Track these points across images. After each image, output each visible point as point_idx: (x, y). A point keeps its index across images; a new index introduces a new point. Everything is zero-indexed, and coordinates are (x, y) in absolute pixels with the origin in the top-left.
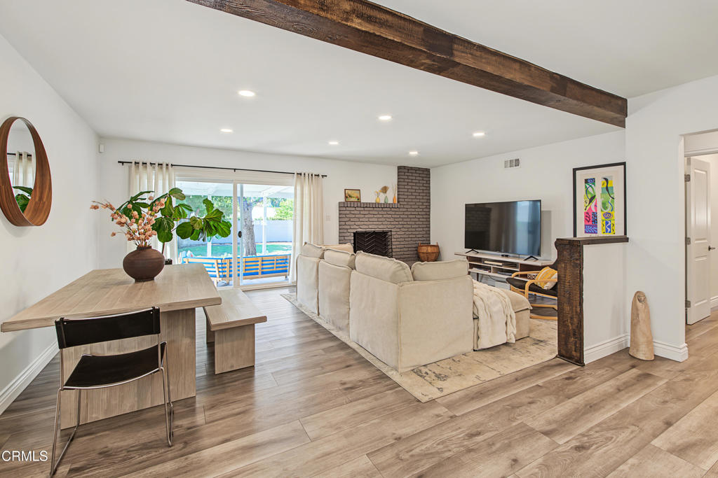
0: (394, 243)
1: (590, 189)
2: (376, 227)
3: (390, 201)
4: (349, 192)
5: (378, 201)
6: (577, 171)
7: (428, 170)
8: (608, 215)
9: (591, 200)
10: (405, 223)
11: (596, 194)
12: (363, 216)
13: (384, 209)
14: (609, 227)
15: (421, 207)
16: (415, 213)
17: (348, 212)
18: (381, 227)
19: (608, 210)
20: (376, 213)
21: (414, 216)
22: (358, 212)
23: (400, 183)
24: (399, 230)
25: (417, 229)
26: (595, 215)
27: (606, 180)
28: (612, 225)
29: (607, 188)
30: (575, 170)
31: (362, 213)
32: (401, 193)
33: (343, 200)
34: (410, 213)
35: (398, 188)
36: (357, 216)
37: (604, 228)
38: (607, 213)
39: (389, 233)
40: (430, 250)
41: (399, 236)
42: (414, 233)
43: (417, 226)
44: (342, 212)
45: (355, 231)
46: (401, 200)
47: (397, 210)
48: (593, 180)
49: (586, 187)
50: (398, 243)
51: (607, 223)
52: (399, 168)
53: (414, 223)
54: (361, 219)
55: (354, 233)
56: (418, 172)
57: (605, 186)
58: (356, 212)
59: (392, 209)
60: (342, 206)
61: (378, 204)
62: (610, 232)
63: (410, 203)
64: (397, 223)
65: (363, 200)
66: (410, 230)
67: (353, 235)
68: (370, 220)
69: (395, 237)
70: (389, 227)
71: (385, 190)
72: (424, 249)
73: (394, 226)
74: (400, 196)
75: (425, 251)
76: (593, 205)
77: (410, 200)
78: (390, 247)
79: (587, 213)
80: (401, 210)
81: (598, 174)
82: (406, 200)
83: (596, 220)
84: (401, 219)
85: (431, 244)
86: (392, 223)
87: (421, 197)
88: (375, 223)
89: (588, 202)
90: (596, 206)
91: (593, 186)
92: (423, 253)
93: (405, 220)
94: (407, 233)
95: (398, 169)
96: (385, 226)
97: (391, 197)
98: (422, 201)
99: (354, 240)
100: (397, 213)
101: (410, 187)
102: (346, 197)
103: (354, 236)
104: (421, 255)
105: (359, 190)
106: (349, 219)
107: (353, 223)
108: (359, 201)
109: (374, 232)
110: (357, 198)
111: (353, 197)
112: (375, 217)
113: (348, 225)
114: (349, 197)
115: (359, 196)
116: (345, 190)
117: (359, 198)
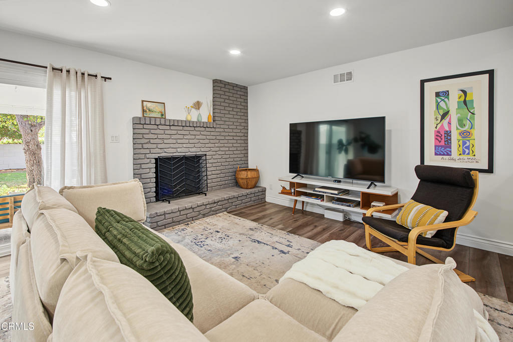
0: (209, 169)
1: (442, 104)
2: (187, 150)
3: (205, 119)
4: (149, 105)
5: (189, 119)
6: (426, 84)
7: (246, 88)
8: (466, 135)
9: (443, 117)
10: (222, 145)
11: (450, 109)
12: (169, 137)
13: (196, 129)
14: (468, 148)
15: (238, 127)
16: (232, 134)
17: (147, 131)
18: (194, 150)
19: (466, 128)
20: (187, 133)
21: (232, 138)
22: (162, 132)
23: (216, 99)
24: (214, 153)
25: (235, 152)
26: (448, 134)
27: (464, 92)
28: (471, 146)
29: (465, 102)
30: (423, 82)
31: (167, 132)
32: (216, 111)
33: (140, 115)
34: (227, 134)
35: (214, 105)
36: (160, 136)
37: (461, 148)
38: (466, 132)
39: (204, 158)
40: (250, 175)
41: (216, 161)
42: (231, 156)
43: (235, 149)
44: (137, 131)
45: (156, 156)
46: (216, 118)
47: (213, 130)
48: (446, 94)
49: (437, 101)
50: (215, 169)
51: (464, 143)
52: (215, 81)
53: (231, 145)
54: (166, 141)
55: (156, 159)
56: (235, 88)
57: (462, 99)
58: (158, 131)
59: (207, 129)
60: (137, 123)
61: (190, 122)
62: (468, 154)
63: (227, 123)
64: (213, 145)
65: (169, 116)
66: (227, 153)
67: (154, 161)
68: (179, 141)
69: (210, 161)
70: (202, 149)
71: (198, 105)
72: (243, 175)
73: (209, 149)
74: (216, 114)
75: (244, 176)
76: (445, 122)
77: (227, 120)
78: (204, 174)
79: (438, 132)
80: (217, 130)
81: (453, 86)
82: (223, 119)
83: (450, 140)
84: (217, 141)
85: (250, 167)
86: (207, 145)
87: (239, 117)
88: (184, 145)
89: (440, 119)
90: (449, 123)
91: (446, 100)
92: (242, 179)
93: (221, 141)
94: (225, 156)
95: (213, 83)
96: (198, 150)
97: (205, 114)
98: (239, 121)
99: (156, 168)
100: (212, 133)
101: (227, 105)
102: (144, 111)
103: (156, 163)
104: (241, 181)
105: (164, 103)
106: (149, 140)
107: (154, 146)
108: (164, 117)
109: (183, 157)
110: (160, 114)
111: (156, 112)
112: (185, 137)
113: (147, 148)
114: (148, 111)
115: (163, 110)
116: (143, 101)
117: (164, 113)
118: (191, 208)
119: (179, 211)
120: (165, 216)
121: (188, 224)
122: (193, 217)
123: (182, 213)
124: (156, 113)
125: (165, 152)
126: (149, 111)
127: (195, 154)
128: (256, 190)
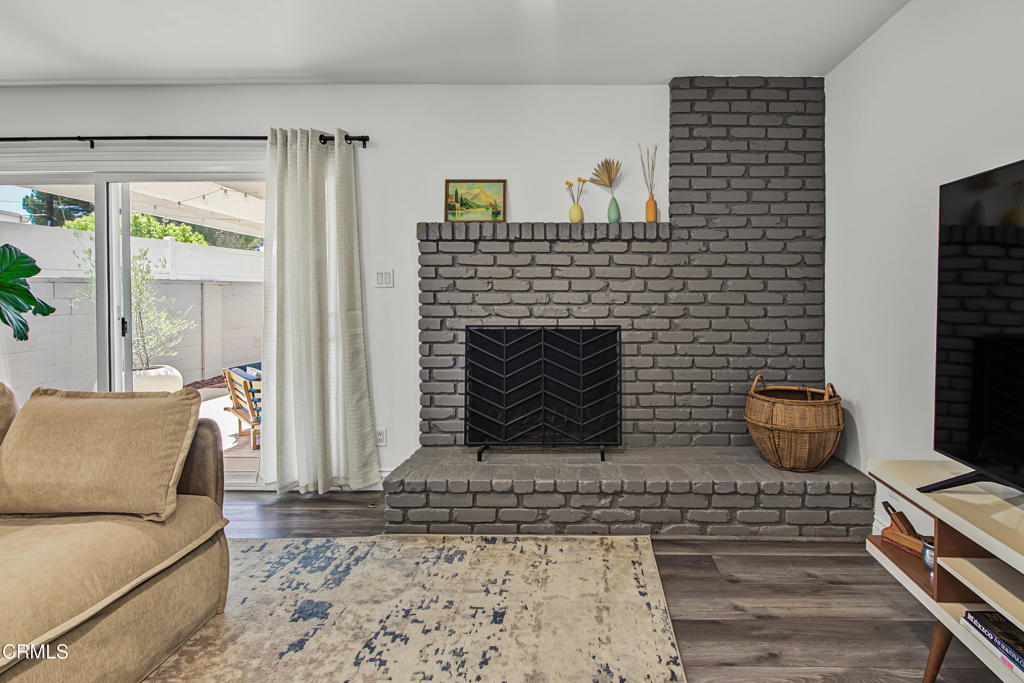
2: (562, 310)
3: (635, 213)
4: (463, 190)
5: (580, 216)
7: (816, 85)
12: (507, 272)
16: (742, 259)
17: (448, 259)
18: (586, 311)
20: (565, 259)
24: (665, 323)
33: (437, 217)
36: (482, 272)
44: (431, 259)
45: (471, 324)
52: (677, 85)
53: (738, 298)
54: (498, 285)
55: (469, 333)
58: (476, 259)
59: (638, 246)
60: (431, 238)
61: (570, 226)
64: (658, 298)
68: (538, 285)
70: (620, 311)
71: (608, 174)
73: (642, 310)
86: (635, 298)
88: (556, 297)
93: (695, 285)
95: (674, 90)
96: (603, 311)
97: (641, 198)
102: (449, 208)
103: (470, 343)
105: (504, 182)
106: (451, 282)
107: (467, 297)
108: (500, 218)
109: (540, 331)
110: (491, 210)
111: (478, 207)
112: (557, 273)
113: (448, 304)
114: (458, 205)
115: (500, 201)
116: (448, 182)
117: (501, 209)
118: (511, 491)
119: (468, 491)
120: (427, 496)
121: (494, 541)
122: (519, 523)
123: (481, 500)
124: (480, 210)
125: (497, 315)
126: (462, 205)
127: (590, 322)
128: (837, 481)
